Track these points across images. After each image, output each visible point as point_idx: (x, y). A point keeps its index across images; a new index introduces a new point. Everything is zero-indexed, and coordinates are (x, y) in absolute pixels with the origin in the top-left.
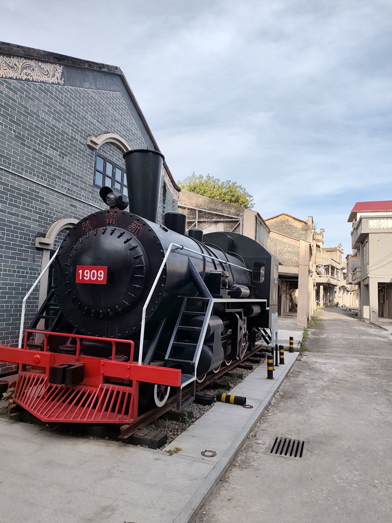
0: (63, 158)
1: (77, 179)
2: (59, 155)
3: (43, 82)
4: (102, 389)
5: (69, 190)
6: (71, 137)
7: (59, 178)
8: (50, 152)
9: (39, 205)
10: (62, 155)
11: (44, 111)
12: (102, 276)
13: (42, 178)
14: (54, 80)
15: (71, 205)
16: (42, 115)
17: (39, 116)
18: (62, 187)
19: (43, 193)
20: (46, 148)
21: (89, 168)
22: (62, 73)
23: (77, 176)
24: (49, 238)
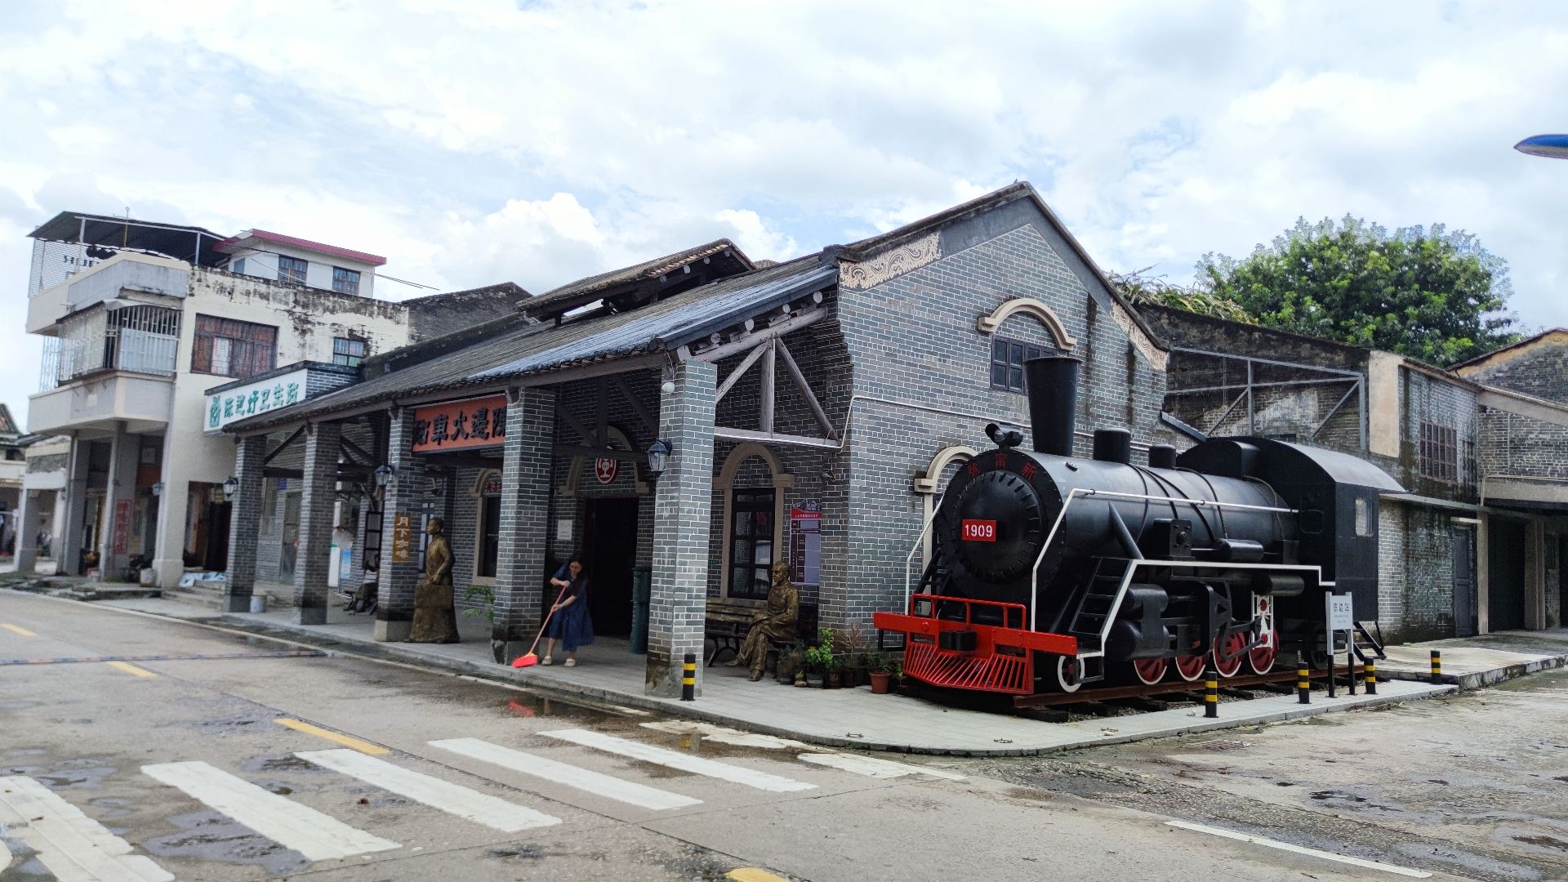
0: (944, 361)
1: (965, 386)
2: (940, 360)
3: (915, 269)
4: (994, 659)
5: (954, 404)
6: (955, 328)
7: (941, 392)
8: (927, 360)
9: (916, 435)
10: (944, 358)
11: (917, 308)
12: (991, 531)
13: (918, 398)
14: (929, 258)
15: (960, 426)
16: (916, 313)
17: (911, 317)
18: (945, 403)
19: (921, 417)
20: (922, 357)
21: (982, 364)
22: (939, 243)
23: (966, 381)
24: (931, 478)
